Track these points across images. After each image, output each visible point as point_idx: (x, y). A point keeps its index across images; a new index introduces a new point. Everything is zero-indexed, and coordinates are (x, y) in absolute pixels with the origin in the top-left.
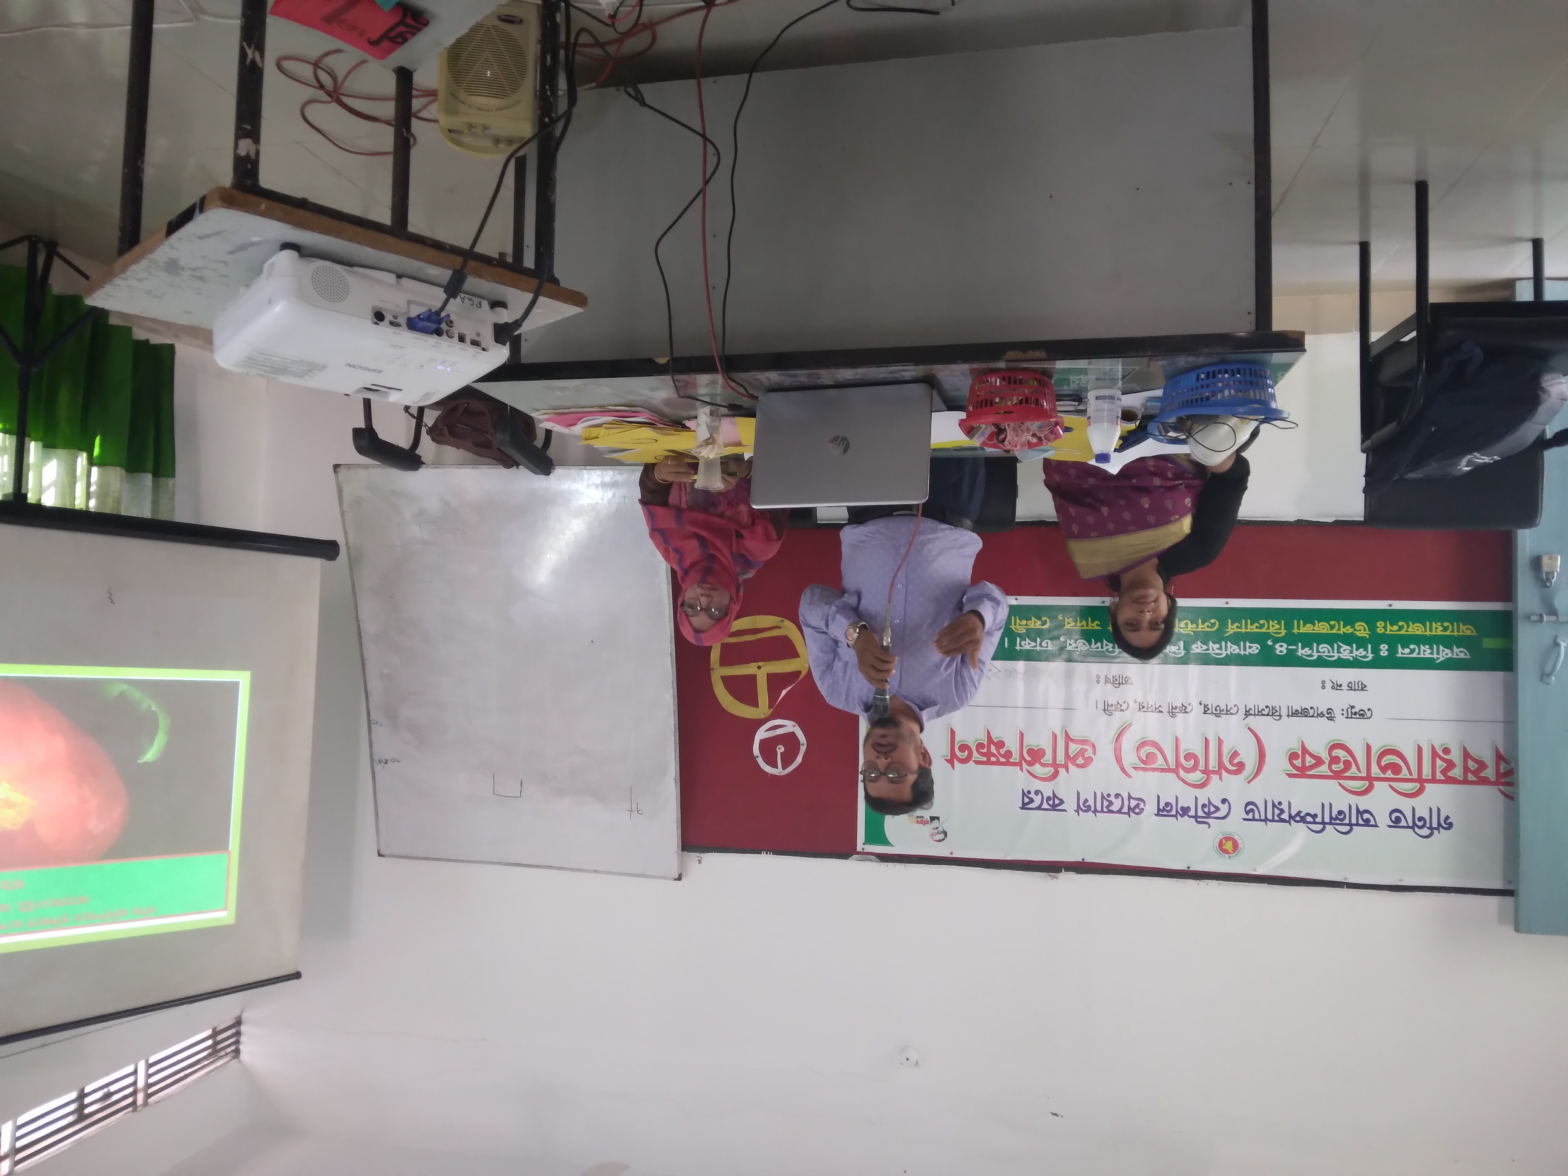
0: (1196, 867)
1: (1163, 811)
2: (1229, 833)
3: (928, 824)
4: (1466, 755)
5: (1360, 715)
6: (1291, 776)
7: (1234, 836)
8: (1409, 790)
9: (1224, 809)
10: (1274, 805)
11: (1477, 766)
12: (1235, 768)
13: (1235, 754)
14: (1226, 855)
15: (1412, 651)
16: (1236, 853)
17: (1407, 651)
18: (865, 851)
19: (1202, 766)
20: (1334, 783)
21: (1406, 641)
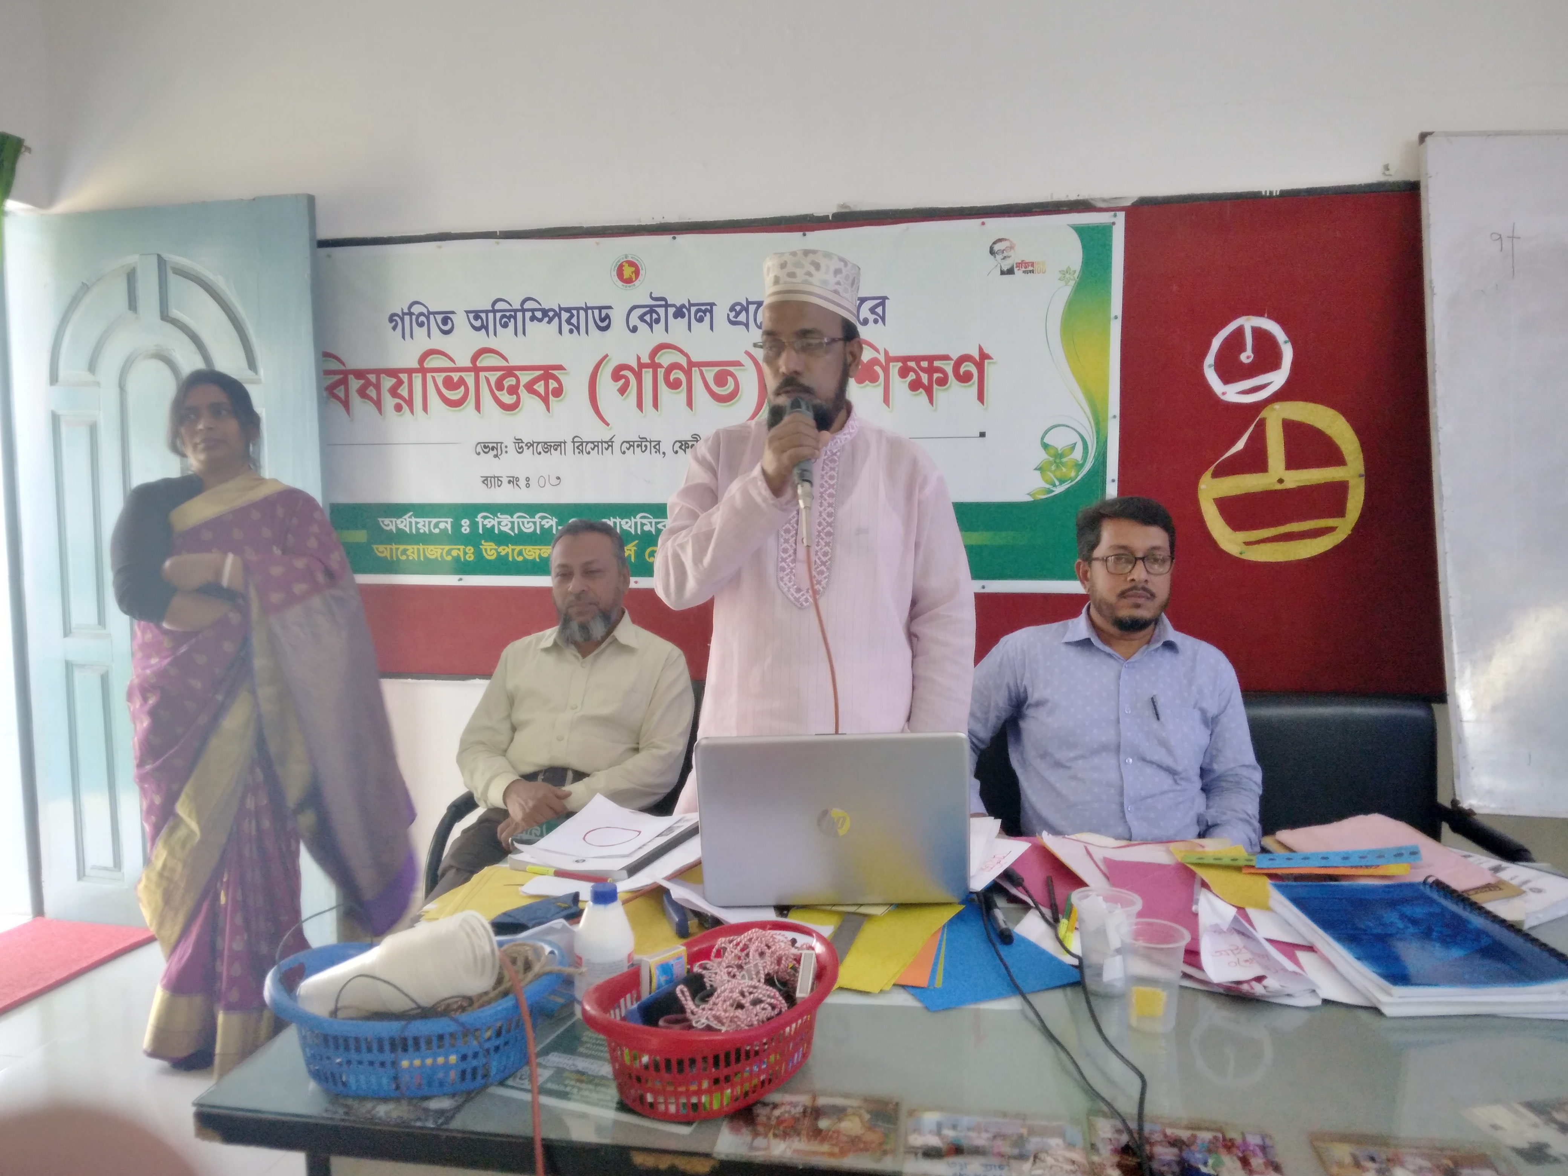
0: (665, 240)
1: (705, 311)
2: (628, 288)
3: (1016, 263)
4: (378, 404)
5: (488, 446)
6: (560, 368)
7: (623, 285)
8: (434, 358)
9: (634, 320)
10: (578, 329)
11: (368, 392)
12: (621, 373)
13: (623, 391)
14: (631, 259)
15: (436, 525)
16: (619, 263)
17: (442, 526)
18: (1113, 213)
19: (661, 372)
20: (513, 362)
21: (442, 538)
